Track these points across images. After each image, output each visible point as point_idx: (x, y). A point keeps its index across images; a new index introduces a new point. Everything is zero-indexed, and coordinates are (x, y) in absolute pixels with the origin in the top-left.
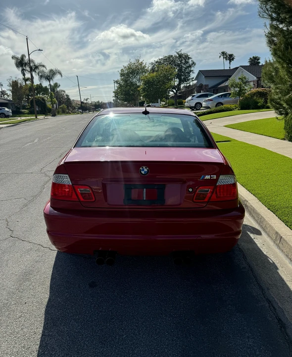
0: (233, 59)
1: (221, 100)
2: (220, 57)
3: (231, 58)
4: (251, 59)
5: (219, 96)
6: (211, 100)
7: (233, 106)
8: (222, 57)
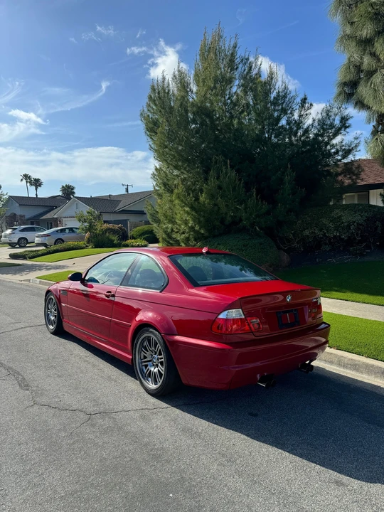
0: (40, 185)
1: (61, 236)
2: (22, 180)
3: (37, 183)
4: (63, 187)
5: (57, 231)
6: (48, 235)
7: (81, 243)
8: (24, 181)
